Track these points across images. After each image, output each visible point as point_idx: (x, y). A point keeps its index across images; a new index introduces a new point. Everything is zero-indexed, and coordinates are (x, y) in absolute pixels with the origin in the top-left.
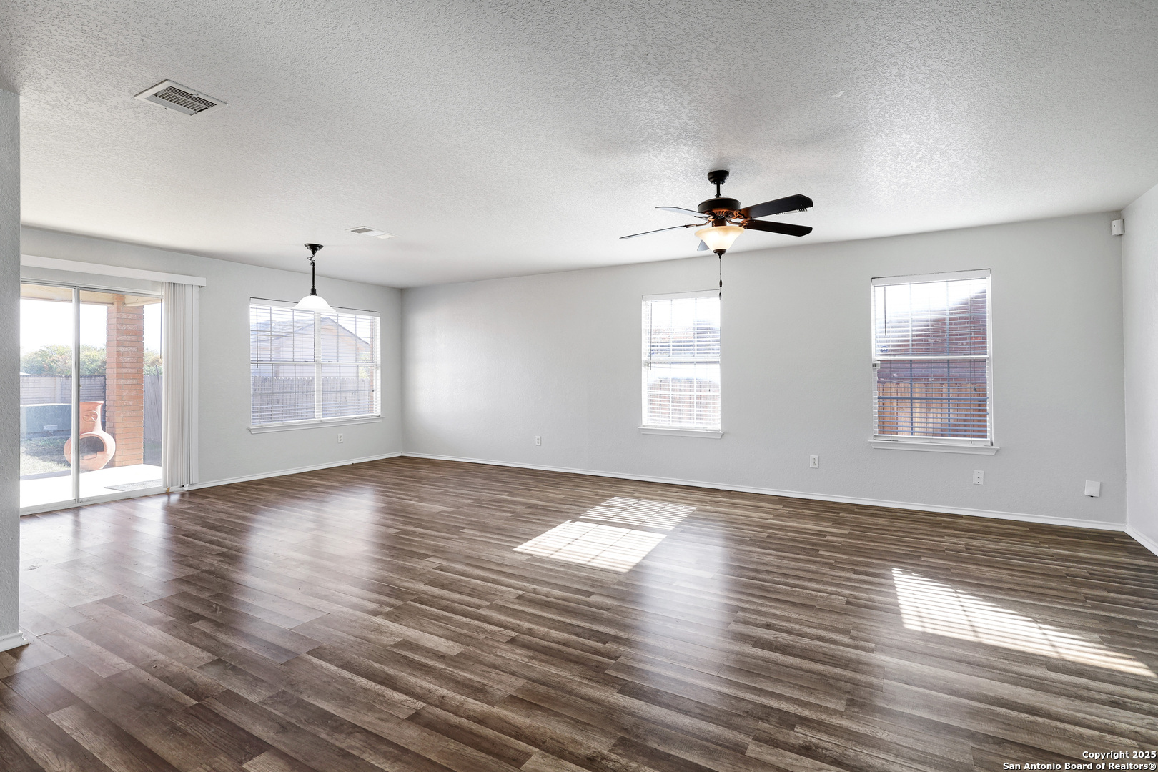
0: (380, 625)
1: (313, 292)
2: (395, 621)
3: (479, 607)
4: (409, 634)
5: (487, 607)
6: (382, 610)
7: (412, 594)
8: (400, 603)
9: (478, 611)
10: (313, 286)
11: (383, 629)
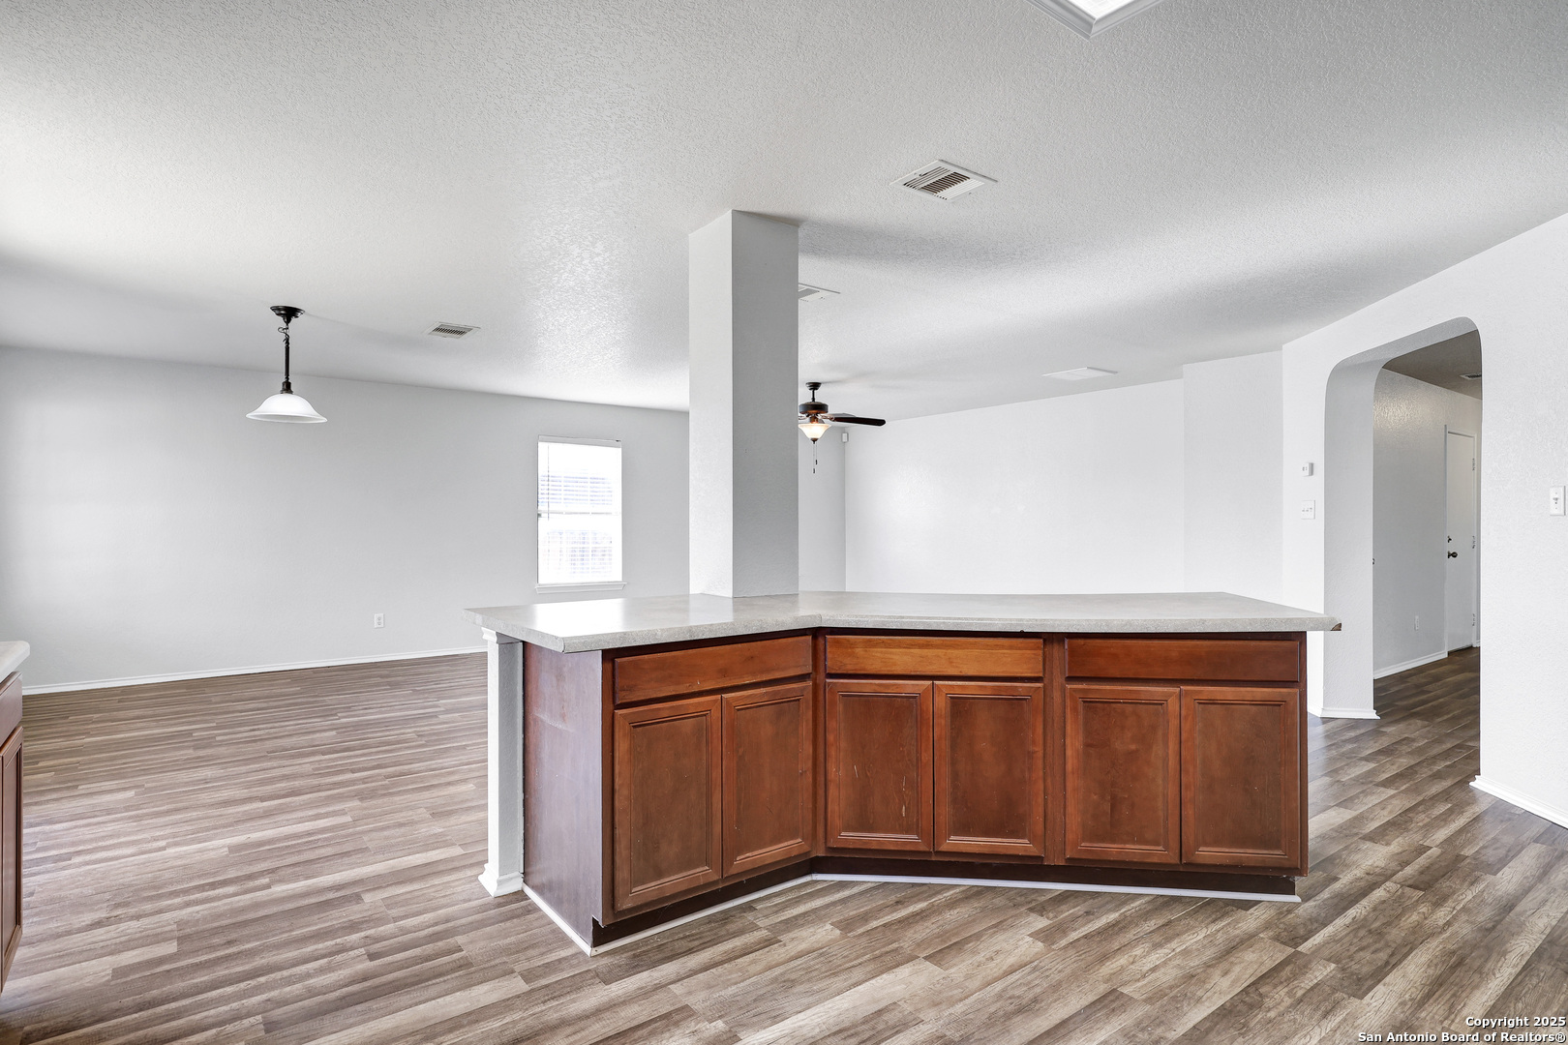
1: (287, 388)
10: (287, 378)
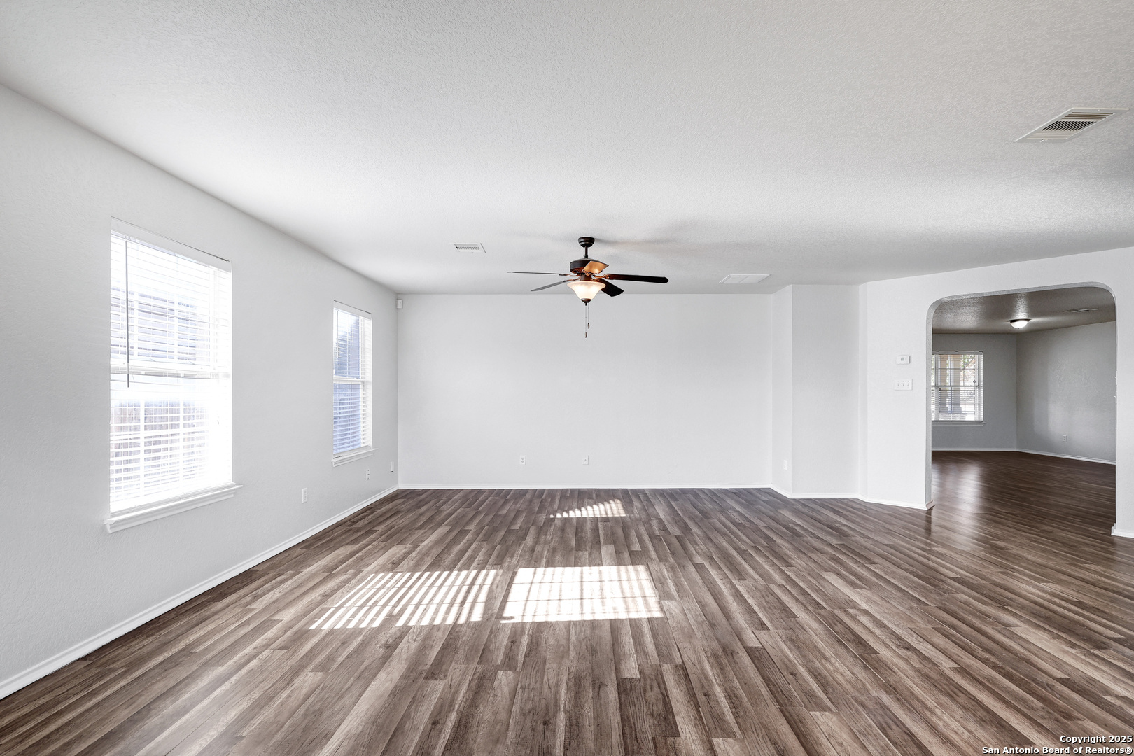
0: (866, 603)
2: (852, 601)
3: (781, 586)
4: (848, 590)
5: (774, 582)
6: (857, 612)
7: (819, 614)
8: (837, 611)
9: (784, 584)
11: (865, 599)
